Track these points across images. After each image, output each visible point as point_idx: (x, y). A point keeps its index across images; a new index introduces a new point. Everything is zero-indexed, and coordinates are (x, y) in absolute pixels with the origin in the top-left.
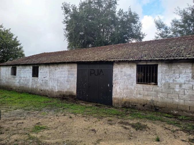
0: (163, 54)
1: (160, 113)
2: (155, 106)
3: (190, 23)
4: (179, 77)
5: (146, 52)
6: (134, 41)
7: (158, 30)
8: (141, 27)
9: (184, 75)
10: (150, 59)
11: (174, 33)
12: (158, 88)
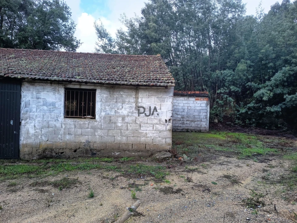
0: (104, 76)
1: (97, 158)
2: (91, 150)
3: (138, 40)
4: (121, 107)
5: (80, 69)
6: (63, 50)
7: (100, 39)
8: (74, 30)
9: (127, 106)
10: (84, 80)
11: (120, 49)
12: (96, 124)
